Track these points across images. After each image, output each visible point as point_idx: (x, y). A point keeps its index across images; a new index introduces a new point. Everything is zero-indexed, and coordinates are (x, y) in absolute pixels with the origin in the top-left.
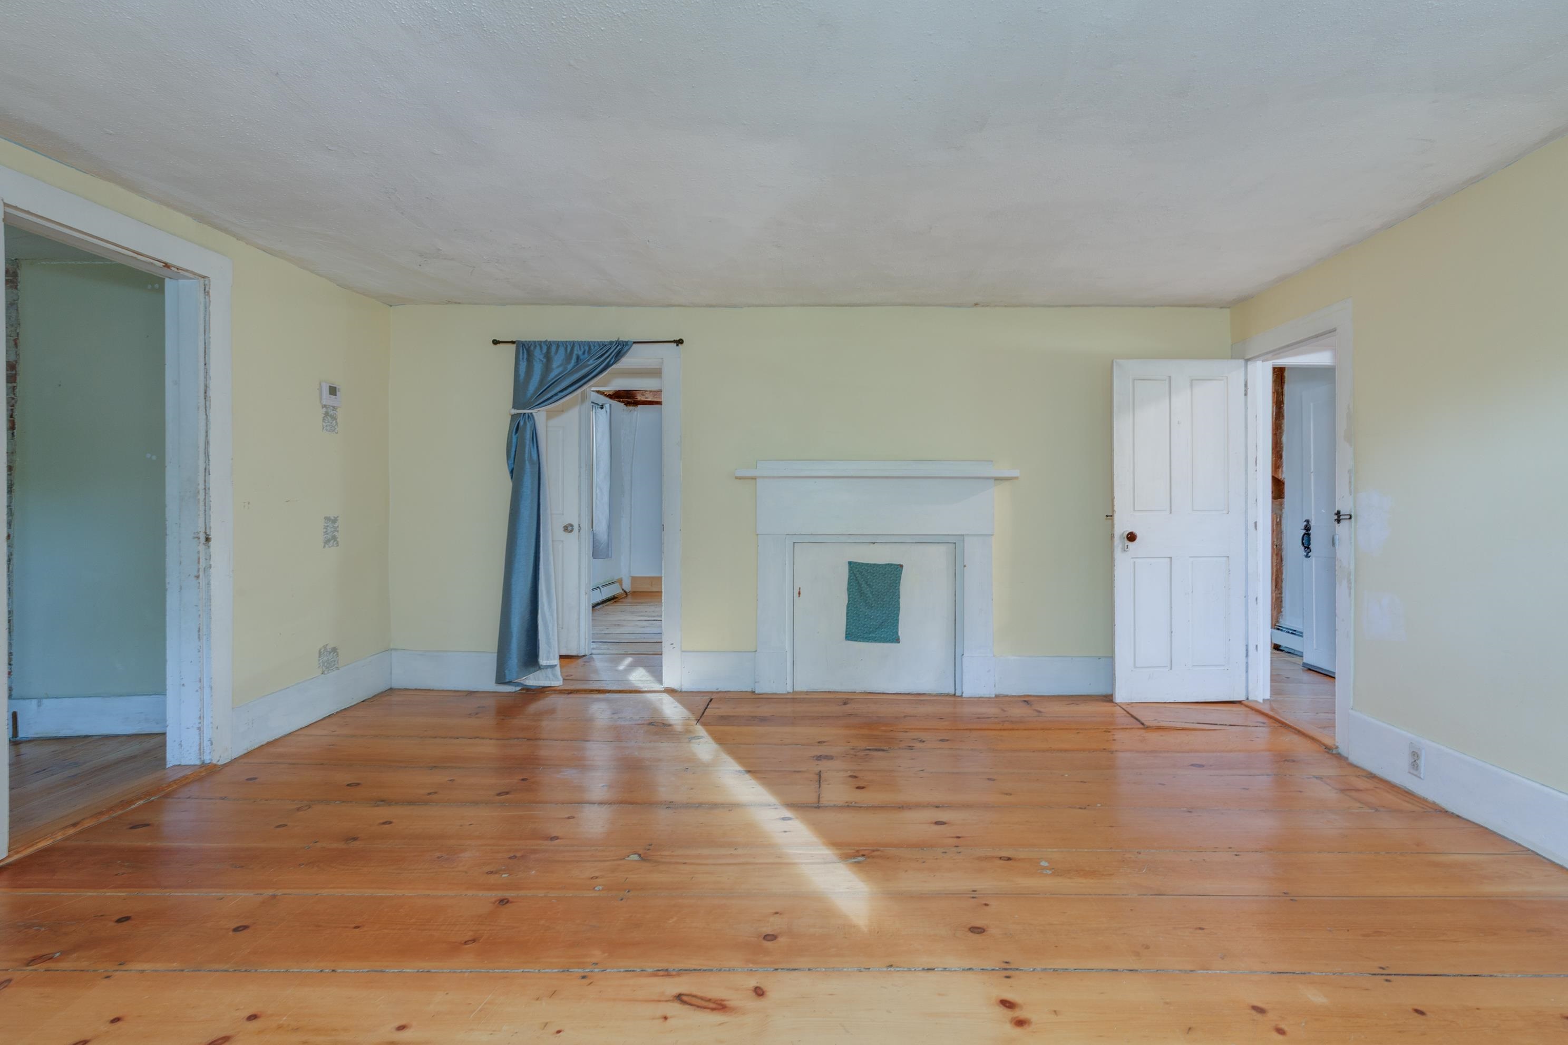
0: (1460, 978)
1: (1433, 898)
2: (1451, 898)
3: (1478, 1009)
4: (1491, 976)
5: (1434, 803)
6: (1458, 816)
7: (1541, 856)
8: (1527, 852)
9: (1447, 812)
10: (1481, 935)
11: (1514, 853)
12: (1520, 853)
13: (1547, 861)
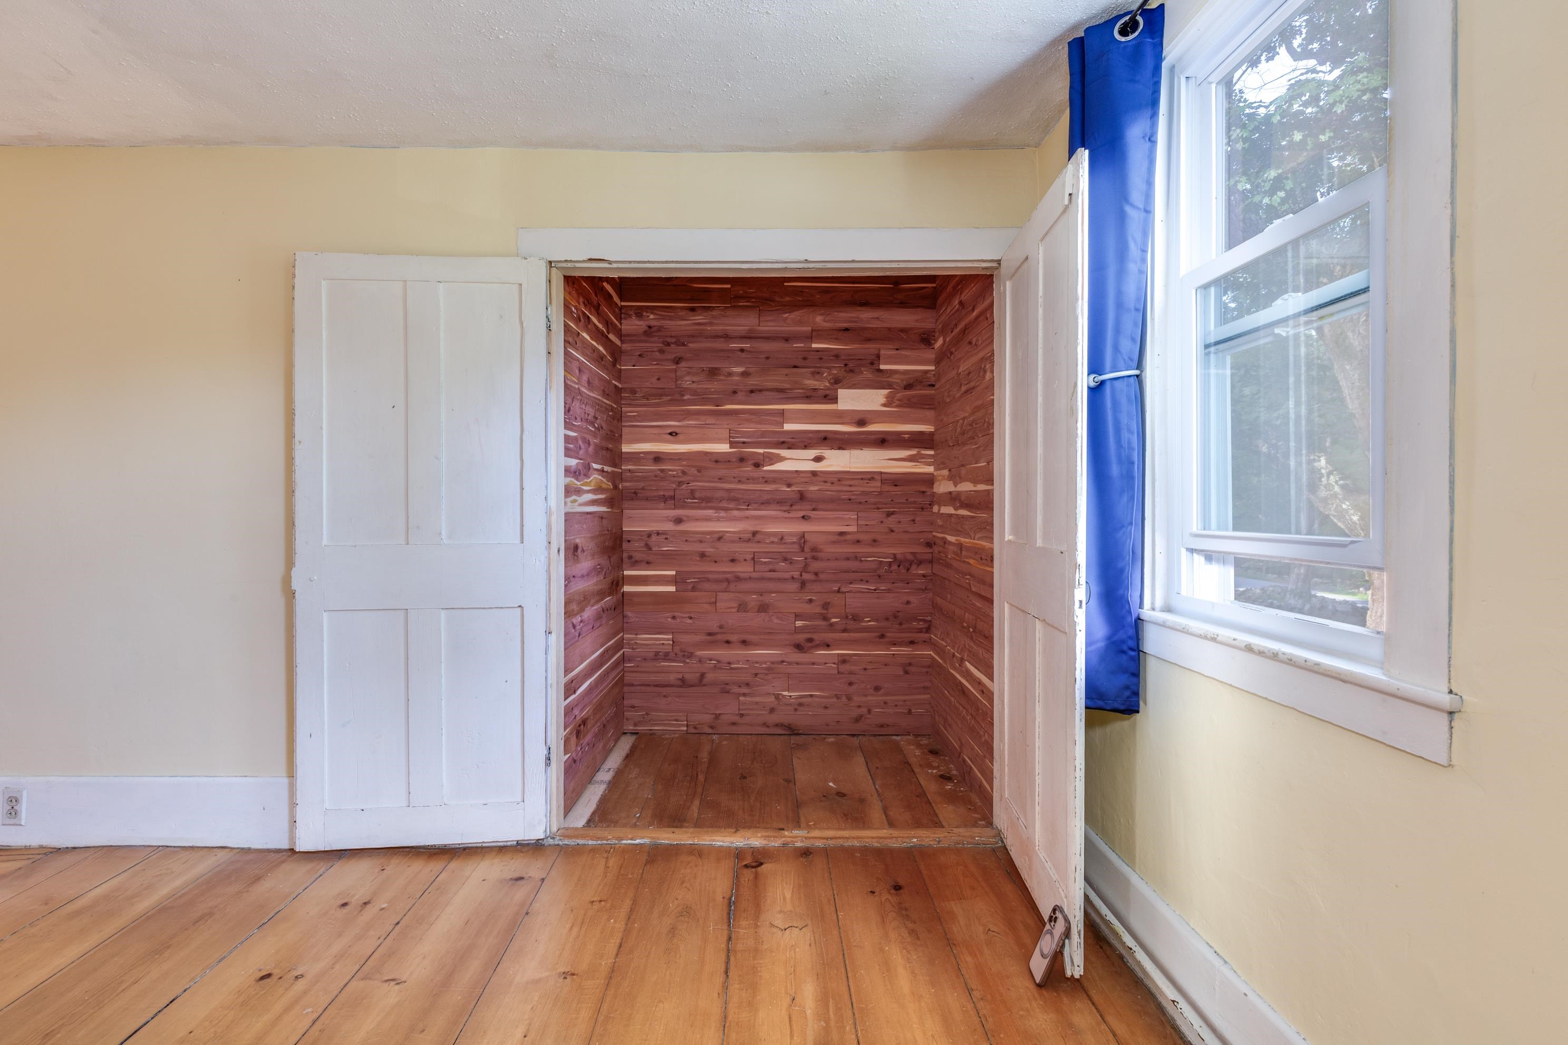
0: (160, 1015)
1: (92, 952)
2: (110, 940)
3: (191, 1032)
4: (185, 991)
5: (41, 847)
6: (74, 848)
7: (172, 847)
8: (158, 850)
9: (60, 849)
10: (157, 957)
11: (148, 856)
12: (153, 853)
13: (178, 849)
